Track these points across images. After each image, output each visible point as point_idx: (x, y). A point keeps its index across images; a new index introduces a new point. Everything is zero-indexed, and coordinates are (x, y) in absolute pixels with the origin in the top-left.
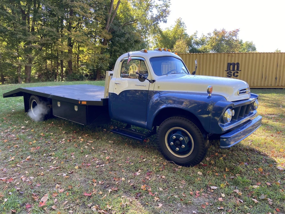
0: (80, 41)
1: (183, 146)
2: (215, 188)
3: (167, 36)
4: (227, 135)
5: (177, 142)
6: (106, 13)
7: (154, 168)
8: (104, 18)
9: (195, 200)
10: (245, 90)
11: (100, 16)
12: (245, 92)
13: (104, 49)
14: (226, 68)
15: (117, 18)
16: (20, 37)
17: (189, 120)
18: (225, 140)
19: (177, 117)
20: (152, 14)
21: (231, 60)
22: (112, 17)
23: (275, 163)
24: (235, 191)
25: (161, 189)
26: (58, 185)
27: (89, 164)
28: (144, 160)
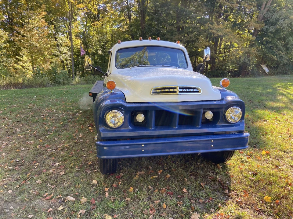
2: (71, 199)
10: (175, 88)
12: (175, 92)
26: (3, 154)
27: (48, 147)
28: (85, 155)
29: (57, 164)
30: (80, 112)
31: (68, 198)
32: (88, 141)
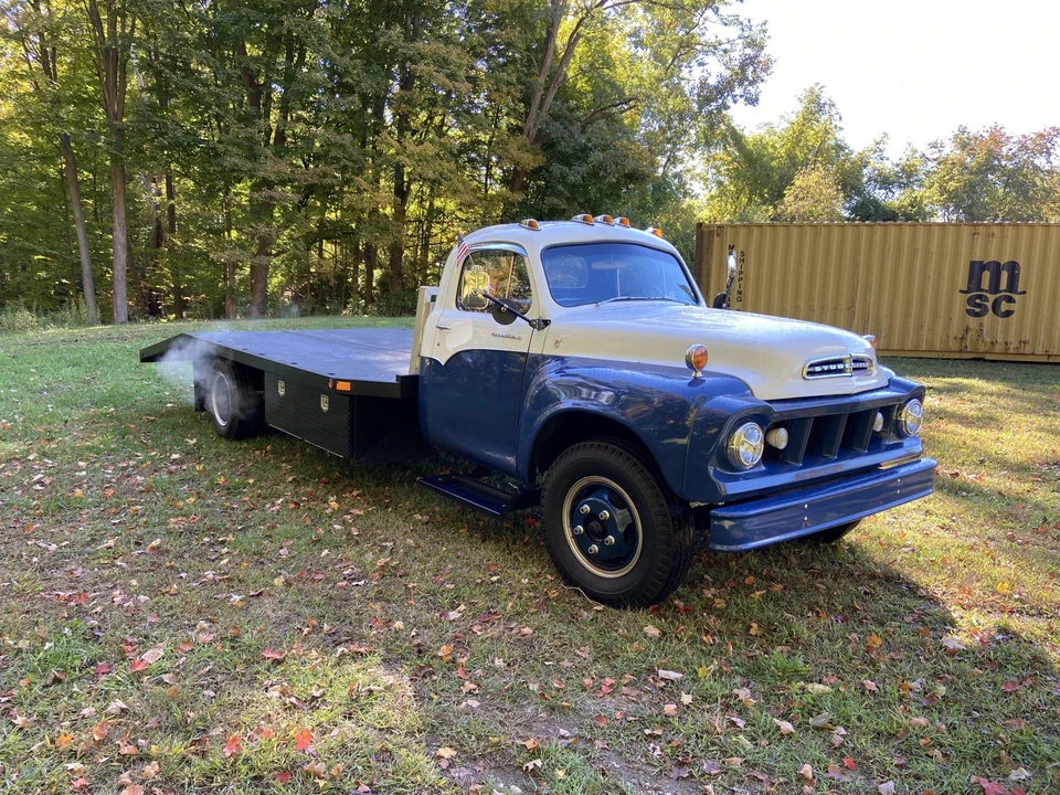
0: (431, 175)
1: (611, 538)
2: (673, 675)
3: (763, 155)
4: (740, 510)
5: (594, 524)
6: (526, 75)
7: (511, 604)
8: (518, 95)
9: (589, 702)
11: (505, 89)
12: (840, 370)
13: (514, 205)
14: (962, 283)
15: (565, 93)
16: (235, 165)
17: (629, 455)
18: (727, 524)
19: (596, 443)
20: (705, 74)
21: (986, 250)
22: (546, 89)
23: (948, 627)
24: (736, 691)
25: (499, 663)
26: (203, 624)
27: (320, 577)
28: (495, 578)
29: (453, 615)
30: (174, 456)
31: (662, 673)
32: (410, 541)
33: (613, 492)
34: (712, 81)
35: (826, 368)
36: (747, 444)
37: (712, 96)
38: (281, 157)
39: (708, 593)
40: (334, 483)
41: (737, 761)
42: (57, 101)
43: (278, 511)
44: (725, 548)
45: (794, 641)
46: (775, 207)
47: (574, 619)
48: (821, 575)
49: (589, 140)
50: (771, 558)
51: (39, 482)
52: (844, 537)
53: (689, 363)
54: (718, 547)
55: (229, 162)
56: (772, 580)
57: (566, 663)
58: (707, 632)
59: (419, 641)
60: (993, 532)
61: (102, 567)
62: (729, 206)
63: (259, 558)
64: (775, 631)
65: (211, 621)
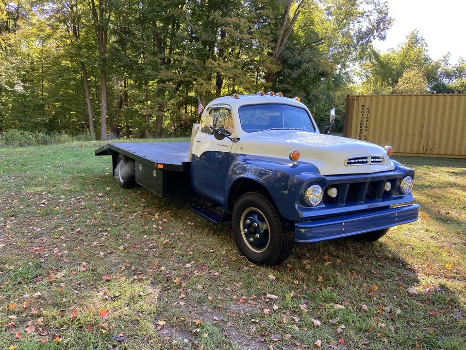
0: (230, 76)
1: (258, 235)
2: (273, 296)
4: (309, 224)
5: (251, 229)
6: (275, 30)
7: (214, 262)
8: (271, 39)
9: (232, 306)
11: (265, 37)
15: (292, 37)
16: (149, 73)
17: (265, 198)
18: (303, 230)
19: (253, 193)
20: (360, 27)
22: (284, 36)
23: (415, 283)
24: (300, 305)
26: (84, 263)
27: (139, 246)
28: (211, 251)
29: (188, 265)
30: (100, 194)
31: (268, 295)
32: (182, 233)
33: (259, 215)
34: (364, 30)
35: (357, 161)
36: (314, 195)
37: (364, 36)
38: (168, 70)
39: (305, 262)
40: (160, 208)
41: (289, 336)
42: (80, 48)
43: (133, 219)
44: (303, 241)
45: (336, 285)
46: (393, 87)
47: (239, 270)
48: (362, 257)
49: (302, 58)
50: (341, 248)
51: (43, 203)
52: (380, 240)
53: (290, 157)
54: (300, 241)
55: (147, 72)
56: (338, 257)
57: (228, 289)
58: (297, 279)
59: (169, 275)
60: (456, 240)
61: (54, 238)
62: (372, 87)
63: (117, 238)
64: (329, 280)
65: (88, 262)
